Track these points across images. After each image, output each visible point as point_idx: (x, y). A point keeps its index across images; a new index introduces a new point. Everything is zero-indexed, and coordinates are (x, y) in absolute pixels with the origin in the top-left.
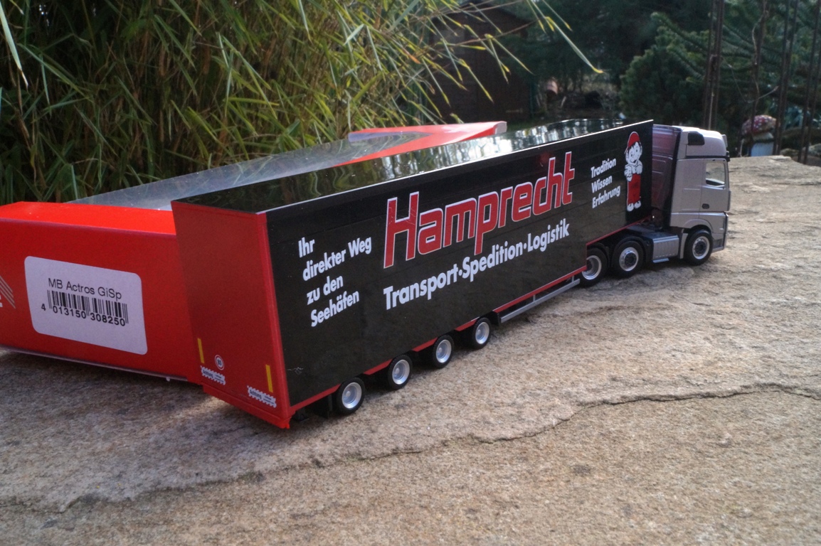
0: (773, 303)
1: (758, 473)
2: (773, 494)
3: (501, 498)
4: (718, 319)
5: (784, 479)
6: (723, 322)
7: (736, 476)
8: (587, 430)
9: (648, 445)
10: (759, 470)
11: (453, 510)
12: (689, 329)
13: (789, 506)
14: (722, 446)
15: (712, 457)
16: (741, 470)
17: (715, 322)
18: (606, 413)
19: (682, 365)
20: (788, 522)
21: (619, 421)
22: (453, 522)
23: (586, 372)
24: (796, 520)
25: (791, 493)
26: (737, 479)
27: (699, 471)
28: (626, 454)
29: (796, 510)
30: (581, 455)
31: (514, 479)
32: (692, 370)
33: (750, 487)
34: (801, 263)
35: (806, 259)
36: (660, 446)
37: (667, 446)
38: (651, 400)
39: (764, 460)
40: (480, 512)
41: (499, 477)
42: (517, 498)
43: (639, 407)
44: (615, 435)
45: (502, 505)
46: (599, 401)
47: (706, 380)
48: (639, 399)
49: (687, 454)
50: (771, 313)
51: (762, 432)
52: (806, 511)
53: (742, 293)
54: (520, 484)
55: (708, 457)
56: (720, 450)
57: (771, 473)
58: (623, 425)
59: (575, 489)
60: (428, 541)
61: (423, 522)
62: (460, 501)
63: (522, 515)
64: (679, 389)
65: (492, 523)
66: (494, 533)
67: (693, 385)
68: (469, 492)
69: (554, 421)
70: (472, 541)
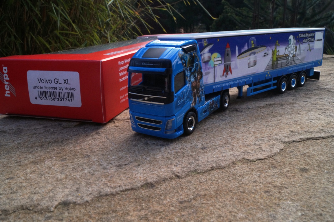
3: (276, 185)
8: (294, 153)
17: (317, 108)
18: (297, 145)
19: (317, 125)
21: (305, 148)
30: (299, 164)
31: (277, 176)
32: (322, 126)
38: (313, 139)
40: (271, 192)
43: (310, 142)
44: (308, 154)
45: (279, 188)
46: (292, 141)
47: (331, 130)
48: (308, 139)
54: (280, 178)
58: (308, 150)
59: (307, 178)
60: (256, 208)
61: (247, 199)
62: (258, 188)
63: (292, 192)
64: (322, 134)
65: (280, 196)
66: (283, 200)
67: (327, 132)
68: (260, 183)
69: (278, 150)
70: (276, 206)
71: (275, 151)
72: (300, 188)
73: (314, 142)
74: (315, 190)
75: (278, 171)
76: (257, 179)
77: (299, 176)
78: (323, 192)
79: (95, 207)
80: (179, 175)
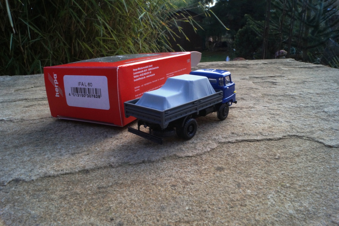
0: (292, 106)
1: (291, 170)
2: (298, 178)
4: (272, 112)
5: (302, 172)
6: (274, 113)
7: (282, 171)
8: (222, 153)
9: (247, 159)
10: (292, 168)
11: (166, 185)
12: (261, 115)
13: (305, 183)
14: (276, 159)
15: (272, 163)
16: (284, 168)
17: (271, 113)
19: (259, 128)
20: (305, 190)
21: (235, 149)
22: (165, 190)
23: (222, 131)
24: (308, 188)
25: (305, 178)
26: (283, 172)
27: (268, 169)
28: (238, 162)
29: (308, 184)
30: (219, 163)
31: (192, 173)
32: (263, 130)
33: (288, 175)
34: (301, 93)
35: (303, 91)
36: (251, 159)
37: (254, 159)
38: (248, 141)
39: (293, 164)
40: (177, 186)
41: (185, 172)
42: (193, 180)
43: (243, 144)
44: (233, 155)
45: (187, 183)
46: (227, 142)
47: (269, 134)
48: (243, 141)
49: (262, 162)
50: (292, 110)
51: (291, 154)
52: (312, 185)
53: (281, 103)
54: (194, 174)
55: (271, 163)
56: (275, 161)
57: (297, 169)
58: (236, 151)
59: (217, 177)
60: (154, 199)
61: (153, 191)
62: (169, 181)
63: (195, 188)
64: (258, 137)
65: (182, 191)
66: (182, 195)
67: (264, 135)
68: (173, 178)
69: (209, 150)
70: (173, 199)
71: (206, 150)
72: (205, 185)
73: (246, 144)
74: (216, 188)
75: (196, 168)
76: (174, 174)
77: (212, 174)
78: (222, 191)
79: (36, 185)
80: (113, 165)
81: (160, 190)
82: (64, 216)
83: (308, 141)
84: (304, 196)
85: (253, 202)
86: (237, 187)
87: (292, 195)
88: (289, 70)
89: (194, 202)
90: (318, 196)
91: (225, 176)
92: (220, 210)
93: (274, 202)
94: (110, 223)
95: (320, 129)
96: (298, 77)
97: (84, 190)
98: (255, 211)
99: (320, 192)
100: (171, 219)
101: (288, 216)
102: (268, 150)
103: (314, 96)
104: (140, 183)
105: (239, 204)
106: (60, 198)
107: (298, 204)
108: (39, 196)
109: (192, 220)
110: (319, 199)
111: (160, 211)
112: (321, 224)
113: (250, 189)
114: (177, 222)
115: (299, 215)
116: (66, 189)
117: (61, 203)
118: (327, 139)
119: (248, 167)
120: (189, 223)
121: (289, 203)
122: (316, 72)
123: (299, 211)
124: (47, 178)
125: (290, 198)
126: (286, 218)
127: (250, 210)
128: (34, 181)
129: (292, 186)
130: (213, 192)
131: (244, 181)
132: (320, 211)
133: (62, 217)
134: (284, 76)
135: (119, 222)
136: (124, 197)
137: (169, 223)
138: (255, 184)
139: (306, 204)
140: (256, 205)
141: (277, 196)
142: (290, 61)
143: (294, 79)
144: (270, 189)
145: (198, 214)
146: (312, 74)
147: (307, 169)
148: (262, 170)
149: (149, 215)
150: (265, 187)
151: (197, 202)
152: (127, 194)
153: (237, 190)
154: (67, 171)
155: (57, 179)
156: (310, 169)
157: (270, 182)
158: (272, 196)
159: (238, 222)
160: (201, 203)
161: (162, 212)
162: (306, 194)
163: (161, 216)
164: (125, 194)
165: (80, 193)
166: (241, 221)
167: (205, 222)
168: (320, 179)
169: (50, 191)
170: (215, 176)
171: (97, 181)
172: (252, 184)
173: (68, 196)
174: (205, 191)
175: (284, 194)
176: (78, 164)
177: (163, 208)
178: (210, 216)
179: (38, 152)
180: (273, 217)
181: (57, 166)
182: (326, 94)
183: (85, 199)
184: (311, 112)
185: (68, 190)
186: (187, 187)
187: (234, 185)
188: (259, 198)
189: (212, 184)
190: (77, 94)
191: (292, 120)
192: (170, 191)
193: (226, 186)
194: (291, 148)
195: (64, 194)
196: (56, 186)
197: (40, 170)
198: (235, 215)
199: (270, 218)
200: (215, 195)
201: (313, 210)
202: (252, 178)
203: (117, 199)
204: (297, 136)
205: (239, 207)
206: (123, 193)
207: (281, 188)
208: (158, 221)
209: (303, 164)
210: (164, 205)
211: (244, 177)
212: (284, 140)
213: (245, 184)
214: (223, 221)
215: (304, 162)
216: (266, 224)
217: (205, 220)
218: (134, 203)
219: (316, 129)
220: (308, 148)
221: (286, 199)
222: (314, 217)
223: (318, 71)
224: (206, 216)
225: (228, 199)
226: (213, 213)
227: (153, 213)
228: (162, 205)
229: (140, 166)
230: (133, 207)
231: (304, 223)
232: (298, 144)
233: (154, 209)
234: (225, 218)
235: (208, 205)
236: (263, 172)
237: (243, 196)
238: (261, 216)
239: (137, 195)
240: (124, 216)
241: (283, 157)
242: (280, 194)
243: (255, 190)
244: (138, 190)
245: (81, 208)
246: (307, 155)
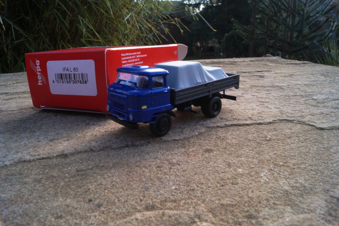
0: (281, 95)
1: (284, 150)
2: (291, 157)
3: (172, 162)
4: (261, 100)
5: (295, 152)
6: (263, 101)
8: (211, 136)
9: (236, 141)
10: (284, 149)
11: (150, 167)
12: (250, 103)
13: (298, 162)
14: (267, 140)
15: (264, 144)
16: (277, 149)
17: (260, 101)
18: (218, 130)
19: (248, 114)
20: (299, 167)
21: (224, 133)
22: (150, 172)
24: (303, 166)
25: (298, 157)
26: (275, 152)
27: (259, 150)
28: (228, 144)
29: (302, 163)
30: (208, 145)
31: (179, 154)
32: (252, 115)
33: (281, 155)
34: (289, 84)
35: (291, 83)
36: (241, 141)
37: (244, 141)
38: (237, 126)
39: (286, 145)
40: (163, 167)
41: (172, 154)
42: (180, 162)
43: (232, 128)
45: (173, 164)
46: (216, 126)
47: (258, 119)
48: (232, 125)
49: (253, 144)
50: (281, 98)
51: (283, 136)
52: (306, 163)
53: (269, 92)
54: (181, 156)
55: (262, 144)
56: (267, 142)
57: (289, 150)
58: (226, 134)
59: (206, 158)
60: (138, 179)
61: (136, 172)
62: (154, 163)
63: (182, 168)
64: (248, 121)
65: (168, 172)
66: (168, 175)
67: (253, 120)
68: (158, 160)
69: (197, 133)
70: (158, 179)
71: (193, 134)
72: (193, 165)
73: (236, 128)
74: (205, 168)
75: (184, 150)
76: (159, 156)
77: (200, 155)
78: (211, 170)
79: (9, 170)
80: (94, 149)
81: (144, 171)
82: (37, 199)
83: (299, 124)
84: (299, 173)
85: (245, 180)
86: (227, 167)
87: (286, 173)
88: (276, 66)
89: (181, 181)
90: (314, 173)
91: (214, 157)
92: (210, 189)
93: (267, 180)
94: (88, 204)
95: (311, 113)
96: (285, 71)
97: (62, 173)
98: (248, 189)
99: (315, 169)
100: (156, 199)
101: (284, 193)
102: (258, 133)
103: (302, 87)
104: (123, 165)
105: (230, 182)
106: (34, 182)
107: (294, 180)
108: (12, 180)
109: (179, 199)
110: (314, 176)
111: (143, 191)
112: (320, 198)
113: (242, 168)
114: (162, 201)
115: (295, 191)
116: (41, 172)
117: (35, 185)
118: (319, 122)
119: (238, 149)
120: (176, 202)
121: (284, 180)
122: (303, 67)
123: (294, 187)
124: (22, 163)
125: (284, 175)
126: (282, 194)
127: (242, 188)
128: (8, 166)
129: (285, 165)
130: (202, 172)
131: (235, 161)
132: (317, 187)
133: (35, 199)
134: (271, 71)
135: (98, 202)
136: (105, 179)
137: (153, 202)
138: (246, 163)
139: (302, 181)
140: (249, 183)
141: (270, 174)
142: (277, 59)
143: (281, 73)
144: (262, 168)
145: (186, 193)
146: (299, 69)
147: (300, 149)
148: (253, 151)
149: (131, 195)
150: (257, 166)
151: (184, 182)
152: (108, 176)
153: (227, 170)
154: (44, 156)
155: (33, 163)
156: (302, 149)
157: (262, 161)
158: (265, 174)
159: (229, 199)
160: (189, 182)
161: (146, 192)
162: (301, 171)
163: (144, 196)
164: (106, 176)
165: (57, 176)
166: (233, 199)
167: (193, 201)
168: (314, 157)
169: (25, 175)
170: (204, 157)
171: (77, 164)
172: (243, 164)
173: (43, 179)
174: (193, 171)
175: (278, 172)
176: (56, 149)
177: (148, 188)
178: (199, 195)
179: (15, 139)
180: (267, 194)
181: (33, 151)
182: (314, 85)
183: (62, 181)
184: (301, 100)
185: (43, 174)
186: (174, 167)
187: (224, 164)
188: (251, 176)
189: (201, 165)
190: (61, 80)
191: (282, 106)
192: (155, 172)
193: (215, 166)
194: (282, 130)
195: (38, 178)
196: (31, 170)
197: (15, 155)
198: (227, 193)
199: (265, 195)
200: (204, 175)
201: (310, 186)
202: (243, 158)
203: (97, 181)
204: (287, 120)
205: (230, 185)
206: (104, 175)
207: (274, 167)
208: (141, 201)
209: (295, 145)
210: (148, 185)
211: (235, 158)
212: (275, 124)
213: (236, 163)
214: (213, 199)
215: (296, 143)
216: (260, 201)
217: (194, 199)
218: (116, 184)
219: (307, 114)
220: (300, 131)
221: (280, 176)
222: (311, 192)
223: (304, 66)
224: (194, 195)
225: (218, 178)
226: (202, 191)
227: (137, 193)
228: (145, 185)
229: (123, 150)
230: (114, 188)
231: (301, 199)
232: (288, 127)
233: (137, 189)
234: (215, 196)
235: (196, 184)
236: (254, 152)
237: (234, 175)
238: (255, 193)
239: (119, 177)
240: (104, 197)
241: (274, 138)
242: (273, 172)
243: (247, 169)
244: (120, 171)
245: (57, 190)
246: (299, 137)
